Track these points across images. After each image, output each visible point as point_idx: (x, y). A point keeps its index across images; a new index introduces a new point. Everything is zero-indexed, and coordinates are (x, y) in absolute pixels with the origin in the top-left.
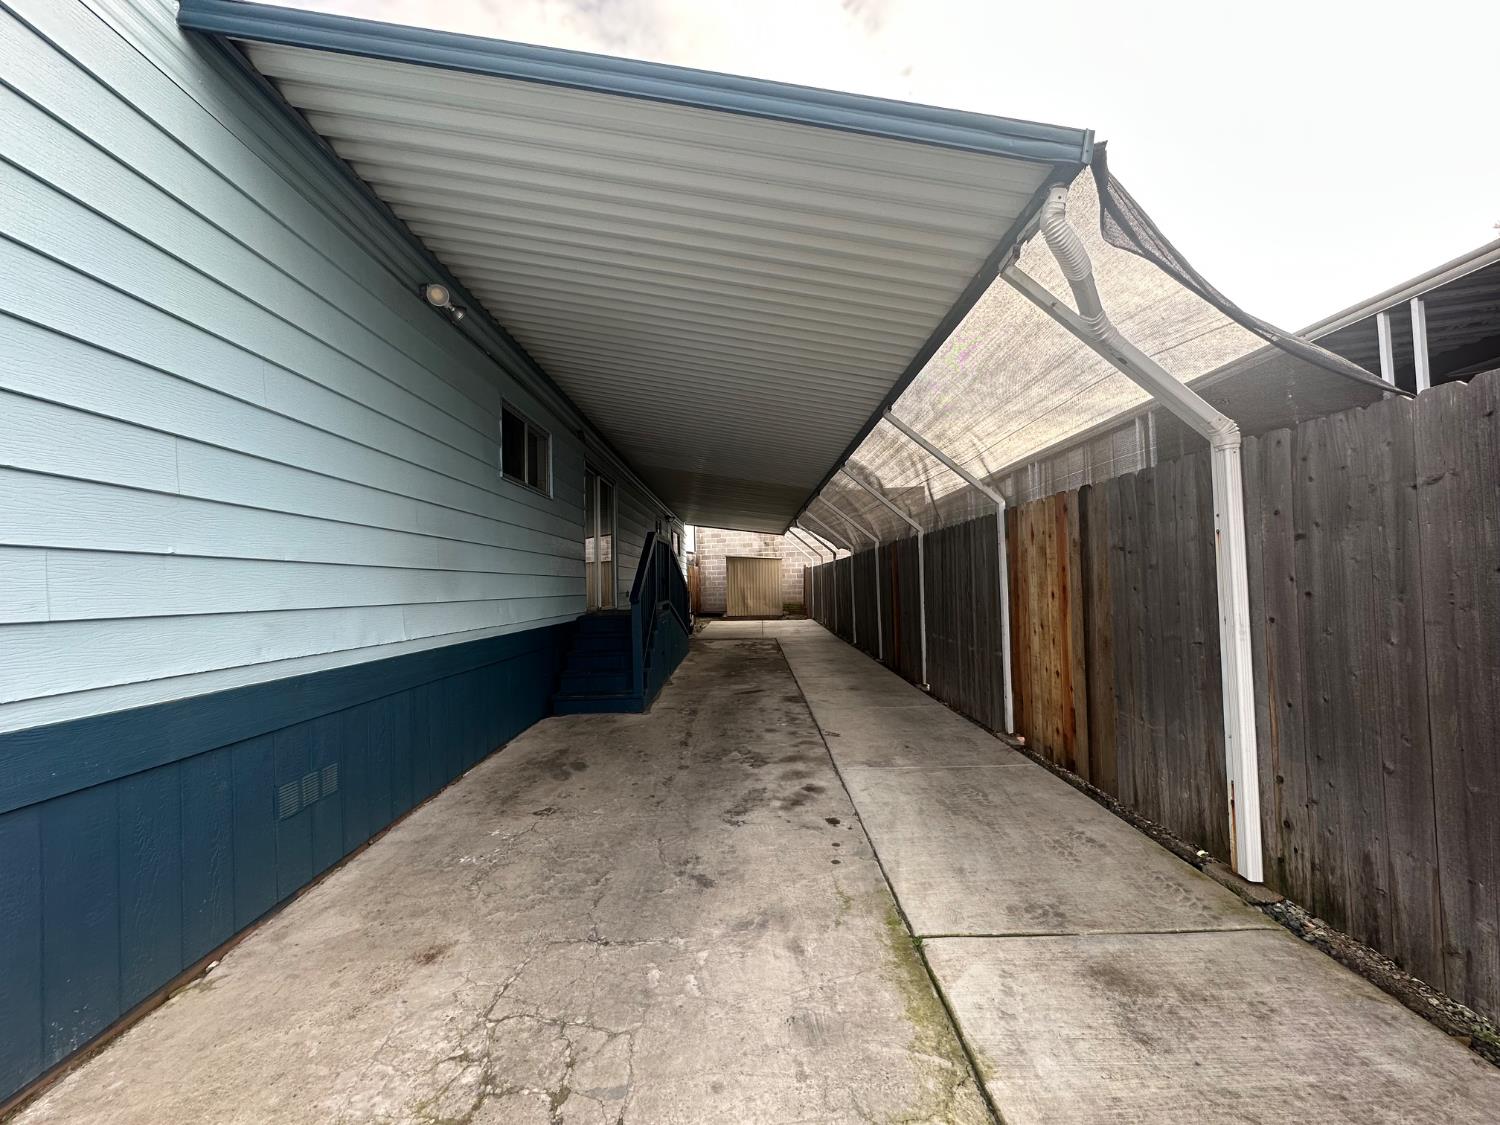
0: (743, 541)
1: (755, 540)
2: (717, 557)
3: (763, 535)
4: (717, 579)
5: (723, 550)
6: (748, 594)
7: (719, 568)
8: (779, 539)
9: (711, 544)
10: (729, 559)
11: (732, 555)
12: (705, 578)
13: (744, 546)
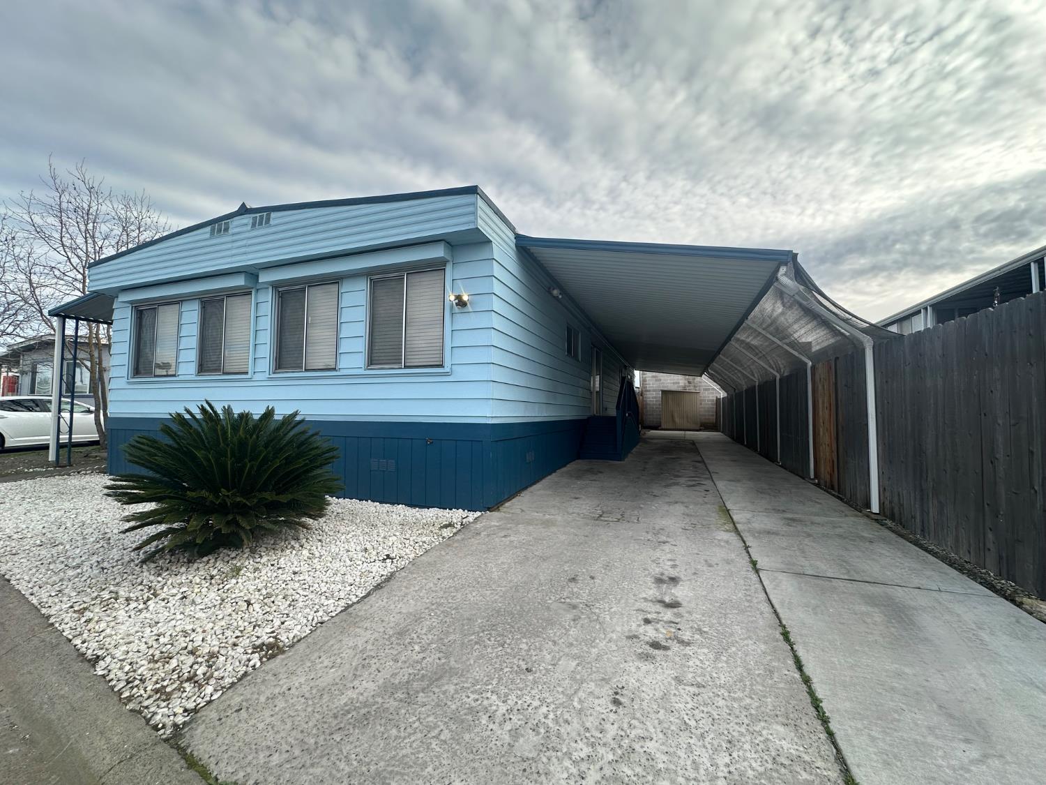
0: (673, 381)
1: (681, 380)
2: (654, 391)
3: (687, 377)
4: (655, 404)
5: (659, 387)
6: (676, 415)
7: (656, 397)
8: (698, 379)
9: (651, 383)
10: (664, 392)
11: (666, 389)
12: (646, 404)
13: (674, 383)
